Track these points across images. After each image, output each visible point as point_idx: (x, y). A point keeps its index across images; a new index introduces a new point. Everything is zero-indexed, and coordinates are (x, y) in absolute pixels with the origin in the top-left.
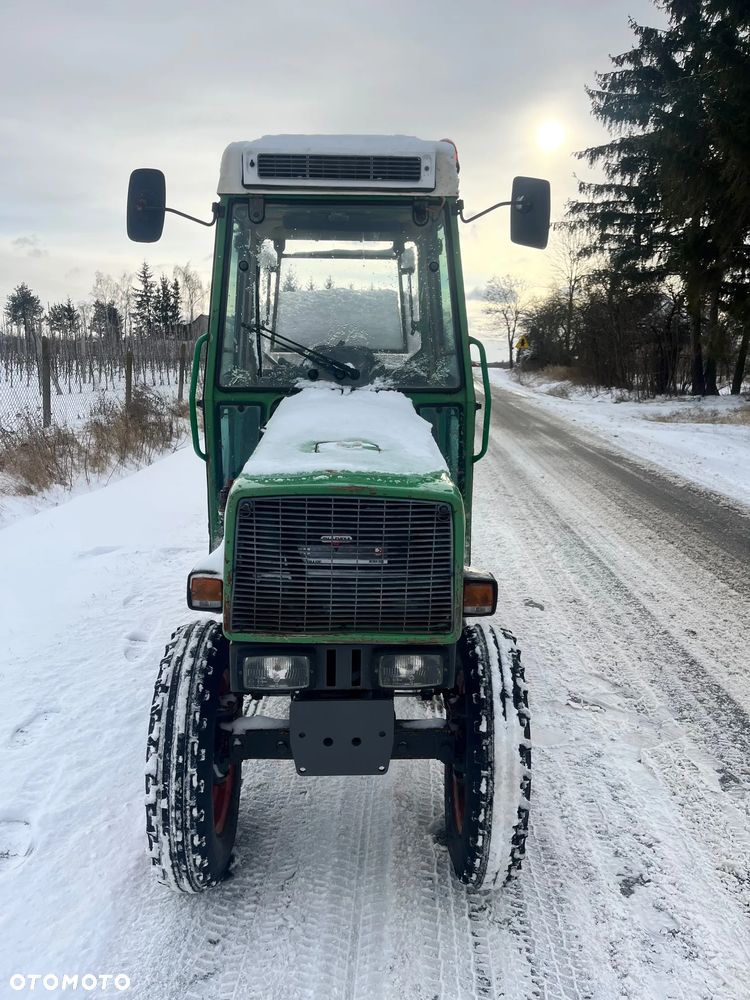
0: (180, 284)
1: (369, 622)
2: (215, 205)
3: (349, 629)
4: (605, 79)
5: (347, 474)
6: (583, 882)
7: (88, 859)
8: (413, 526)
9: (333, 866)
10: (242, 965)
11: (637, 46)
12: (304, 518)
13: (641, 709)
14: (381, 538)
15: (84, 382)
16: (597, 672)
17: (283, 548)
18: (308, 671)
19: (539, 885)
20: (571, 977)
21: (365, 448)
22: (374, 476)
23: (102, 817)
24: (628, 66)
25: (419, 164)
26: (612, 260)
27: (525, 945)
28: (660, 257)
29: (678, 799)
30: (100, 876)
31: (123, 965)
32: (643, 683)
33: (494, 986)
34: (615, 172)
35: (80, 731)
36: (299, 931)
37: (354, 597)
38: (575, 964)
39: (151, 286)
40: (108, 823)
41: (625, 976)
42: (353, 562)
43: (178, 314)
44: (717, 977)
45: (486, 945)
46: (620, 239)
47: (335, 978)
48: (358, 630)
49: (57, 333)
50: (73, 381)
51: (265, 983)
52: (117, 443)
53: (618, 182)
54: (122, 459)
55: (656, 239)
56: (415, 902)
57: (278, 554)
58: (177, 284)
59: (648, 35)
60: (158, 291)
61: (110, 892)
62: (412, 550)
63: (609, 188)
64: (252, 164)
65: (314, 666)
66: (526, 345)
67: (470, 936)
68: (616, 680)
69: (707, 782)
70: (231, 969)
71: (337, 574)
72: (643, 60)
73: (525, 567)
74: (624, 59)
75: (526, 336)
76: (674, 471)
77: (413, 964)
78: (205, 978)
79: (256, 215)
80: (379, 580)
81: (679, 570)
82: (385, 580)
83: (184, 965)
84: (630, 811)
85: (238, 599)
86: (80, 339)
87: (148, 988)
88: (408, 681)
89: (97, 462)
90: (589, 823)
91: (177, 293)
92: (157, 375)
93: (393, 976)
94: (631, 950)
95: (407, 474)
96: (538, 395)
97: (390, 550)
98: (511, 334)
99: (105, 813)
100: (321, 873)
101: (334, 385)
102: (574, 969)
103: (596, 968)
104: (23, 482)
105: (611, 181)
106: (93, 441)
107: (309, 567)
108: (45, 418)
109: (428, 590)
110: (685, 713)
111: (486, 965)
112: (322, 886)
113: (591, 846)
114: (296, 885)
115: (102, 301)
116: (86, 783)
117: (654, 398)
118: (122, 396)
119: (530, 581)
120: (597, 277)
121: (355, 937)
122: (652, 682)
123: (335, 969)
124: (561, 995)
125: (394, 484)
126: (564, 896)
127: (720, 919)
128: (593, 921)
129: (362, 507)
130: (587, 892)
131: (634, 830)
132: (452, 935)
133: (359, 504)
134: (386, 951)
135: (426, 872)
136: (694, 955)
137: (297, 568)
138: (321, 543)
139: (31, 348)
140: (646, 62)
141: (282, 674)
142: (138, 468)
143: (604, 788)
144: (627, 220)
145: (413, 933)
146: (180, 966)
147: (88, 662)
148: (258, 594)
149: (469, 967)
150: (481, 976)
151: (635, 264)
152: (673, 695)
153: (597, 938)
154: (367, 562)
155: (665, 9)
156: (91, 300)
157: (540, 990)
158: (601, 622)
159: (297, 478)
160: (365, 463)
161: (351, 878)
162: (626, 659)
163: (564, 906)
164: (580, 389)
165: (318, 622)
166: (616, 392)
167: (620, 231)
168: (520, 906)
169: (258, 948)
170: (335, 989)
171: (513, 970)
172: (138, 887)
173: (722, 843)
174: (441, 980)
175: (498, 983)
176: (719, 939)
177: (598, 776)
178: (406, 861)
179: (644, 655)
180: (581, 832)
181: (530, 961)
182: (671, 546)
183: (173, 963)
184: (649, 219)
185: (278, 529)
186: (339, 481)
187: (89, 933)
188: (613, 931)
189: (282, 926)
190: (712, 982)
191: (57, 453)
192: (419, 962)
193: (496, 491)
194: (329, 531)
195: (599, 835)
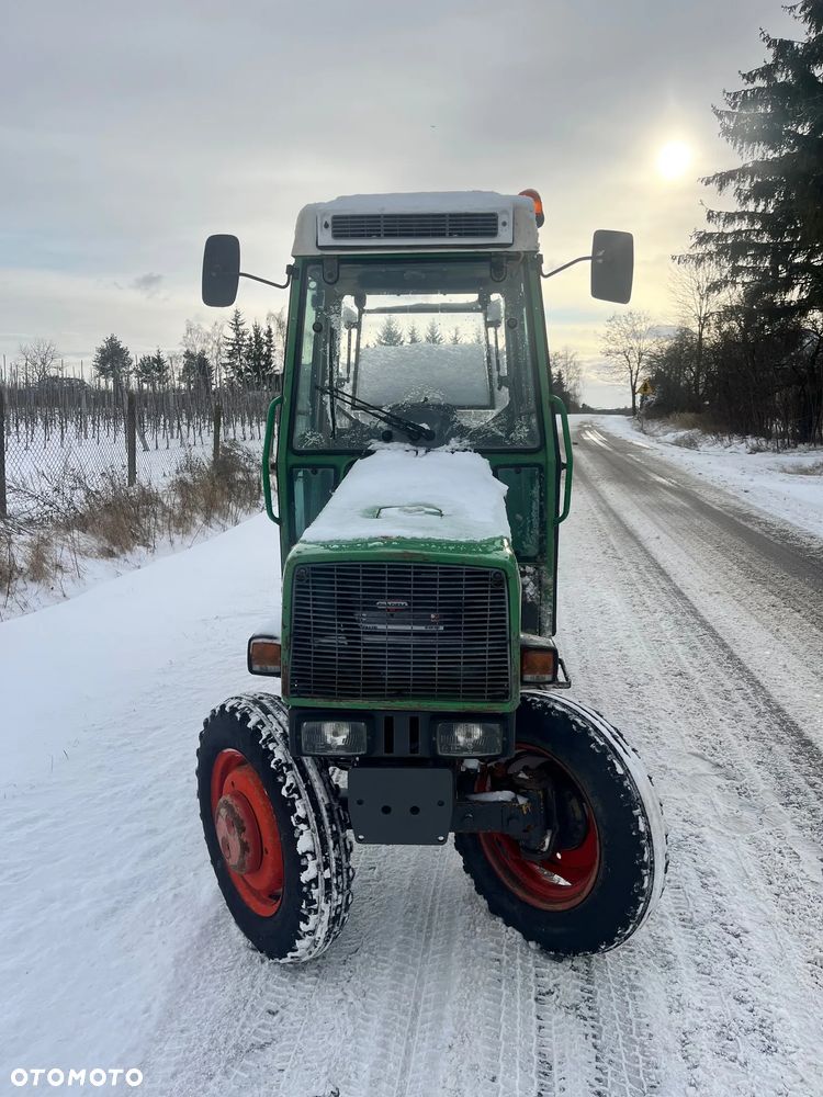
0: (274, 331)
1: (425, 689)
2: (289, 266)
3: (403, 695)
4: (734, 98)
5: (402, 541)
6: (659, 970)
7: (153, 926)
8: (467, 592)
9: (398, 943)
10: (299, 1036)
11: (770, 61)
12: (358, 584)
13: (742, 792)
14: (435, 604)
15: (172, 437)
16: (699, 752)
17: (339, 613)
18: (365, 737)
19: (612, 972)
20: (637, 1066)
21: (427, 513)
22: (429, 542)
23: (169, 885)
24: (760, 83)
25: (496, 220)
26: (746, 295)
27: (591, 1031)
28: (801, 290)
29: (774, 888)
30: (164, 943)
31: (182, 1031)
32: (748, 764)
33: (555, 1071)
34: (747, 198)
35: (151, 799)
36: (357, 1005)
37: (409, 663)
38: (643, 1053)
39: (243, 334)
40: (174, 892)
41: (696, 1067)
42: (409, 628)
43: (271, 363)
44: (795, 1073)
45: (550, 1029)
46: (754, 271)
47: (391, 1054)
48: (415, 697)
49: (145, 386)
50: (160, 436)
51: (321, 1055)
52: (202, 503)
53: (751, 209)
54: (207, 520)
55: (796, 270)
56: (480, 983)
57: (334, 619)
58: (270, 331)
59: (783, 47)
60: (250, 339)
61: (172, 960)
62: (466, 616)
63: (741, 216)
64: (326, 226)
65: (372, 732)
66: (649, 390)
67: (535, 1019)
68: (718, 760)
69: (807, 871)
70: (289, 1039)
71: (392, 639)
72: (778, 75)
73: (629, 637)
74: (756, 74)
75: (650, 380)
76: (811, 530)
77: (473, 1044)
78: (262, 1047)
79: (330, 276)
80: (434, 646)
81: (803, 641)
82: (440, 646)
83: (241, 1034)
84: (719, 899)
85: (296, 663)
86: (168, 391)
87: (205, 1054)
88: (467, 750)
89: (181, 523)
90: (673, 910)
91: (271, 341)
92: (248, 429)
93: (452, 1054)
94: (704, 1041)
95: (463, 540)
96: (663, 446)
97: (445, 617)
98: (634, 377)
99: (172, 881)
100: (385, 949)
101: (408, 446)
102: (641, 1057)
103: (664, 1058)
104: (106, 544)
105: (744, 208)
106: (178, 500)
107: (364, 633)
108: (129, 477)
109: (484, 657)
110: (793, 797)
111: (549, 1049)
112: (386, 962)
113: (672, 934)
114: (358, 959)
115: (192, 350)
116: (154, 852)
117: (796, 447)
118: (209, 452)
119: (632, 652)
120: (729, 312)
121: (415, 1015)
122: (759, 763)
123: (393, 1044)
124: (624, 1082)
125: (448, 550)
126: (639, 984)
127: (806, 1014)
128: (667, 1010)
129: (415, 573)
130: (663, 980)
131: (722, 919)
132: (516, 1017)
133: (412, 570)
134: (446, 1031)
135: (494, 953)
136: (773, 1049)
137: (353, 633)
138: (376, 609)
139: (118, 403)
140: (781, 78)
141: (340, 740)
142: (224, 529)
143: (693, 874)
144: (762, 250)
145: (475, 1013)
146: (238, 1034)
147: (161, 731)
148: (315, 659)
149: (531, 1050)
150: (543, 1060)
151: (772, 298)
152: (781, 778)
153: (669, 1027)
154: (423, 628)
155: (802, 20)
156: (180, 350)
157: (603, 1077)
158: (707, 698)
159: (353, 544)
160: (423, 528)
161: (415, 956)
162: (732, 738)
163: (636, 993)
164: (712, 438)
165: (373, 689)
166: (752, 441)
167: (755, 263)
168: (590, 992)
169: (316, 1021)
170: (392, 1065)
171: (576, 1055)
172: (200, 956)
173: (816, 936)
174: (500, 1061)
175: (559, 1067)
176: (802, 1033)
177: (688, 861)
178: (474, 941)
179: (753, 733)
180: (664, 920)
181: (595, 1047)
182: (797, 615)
183: (231, 1032)
184: (787, 248)
185: (333, 595)
186: (394, 547)
187: (150, 999)
188: (687, 1021)
189: (342, 1000)
190: (789, 1078)
191: (141, 513)
192: (479, 1042)
193: (604, 553)
194: (383, 597)
195: (683, 923)
